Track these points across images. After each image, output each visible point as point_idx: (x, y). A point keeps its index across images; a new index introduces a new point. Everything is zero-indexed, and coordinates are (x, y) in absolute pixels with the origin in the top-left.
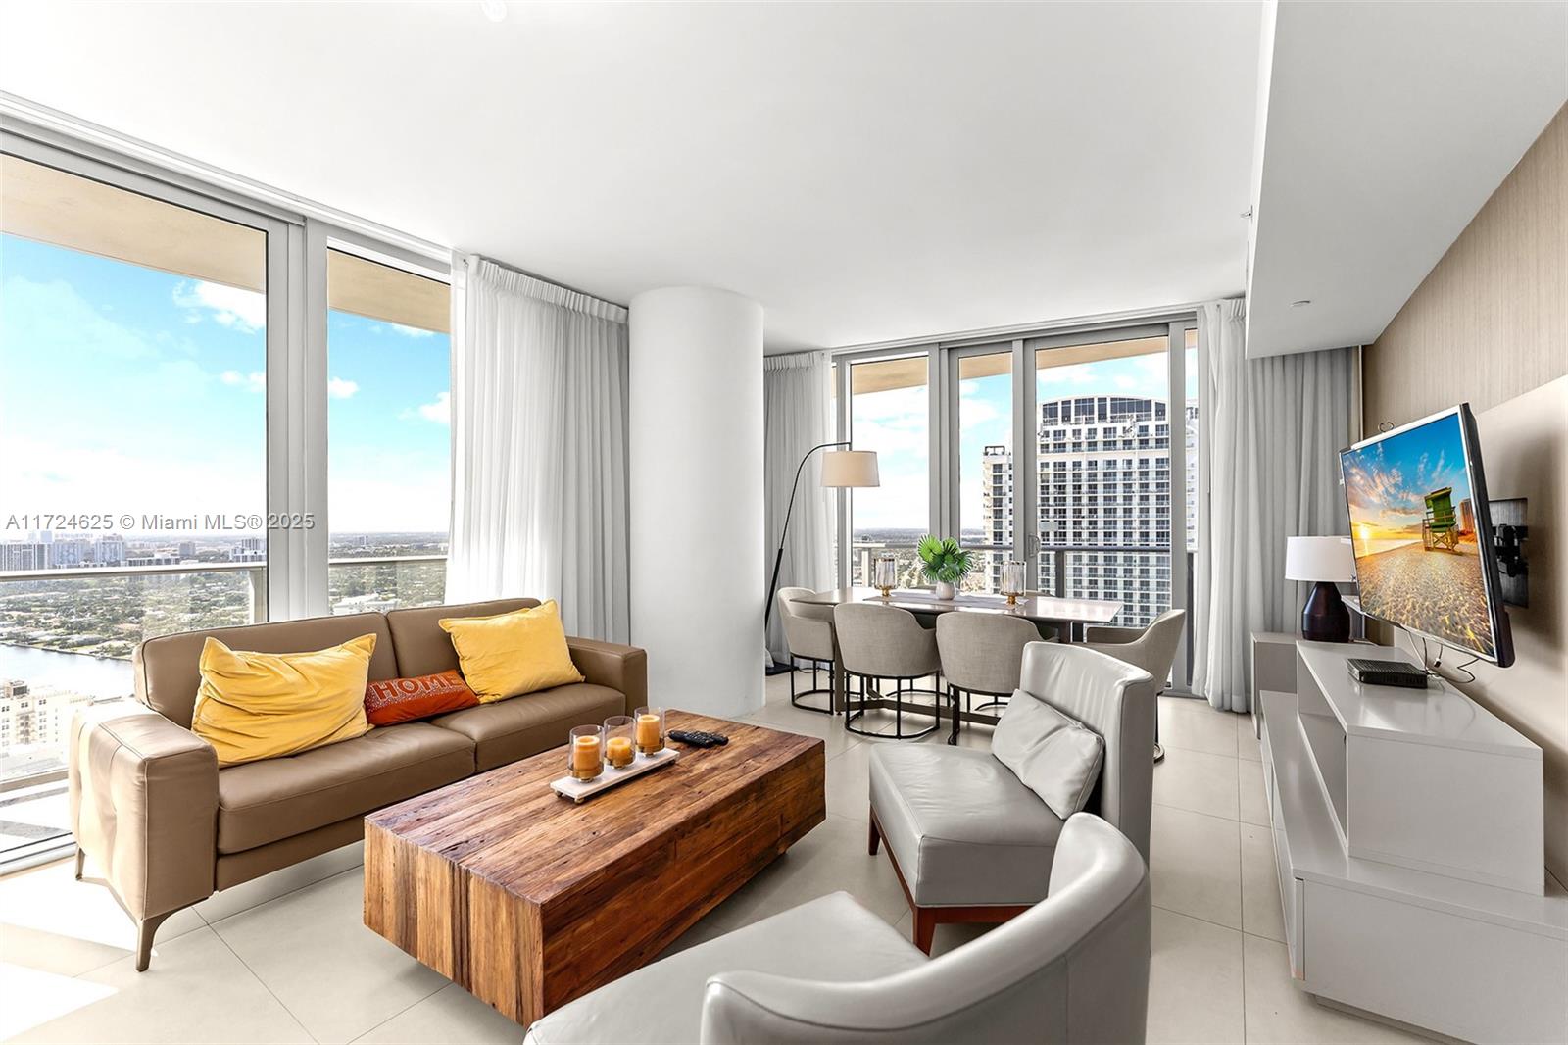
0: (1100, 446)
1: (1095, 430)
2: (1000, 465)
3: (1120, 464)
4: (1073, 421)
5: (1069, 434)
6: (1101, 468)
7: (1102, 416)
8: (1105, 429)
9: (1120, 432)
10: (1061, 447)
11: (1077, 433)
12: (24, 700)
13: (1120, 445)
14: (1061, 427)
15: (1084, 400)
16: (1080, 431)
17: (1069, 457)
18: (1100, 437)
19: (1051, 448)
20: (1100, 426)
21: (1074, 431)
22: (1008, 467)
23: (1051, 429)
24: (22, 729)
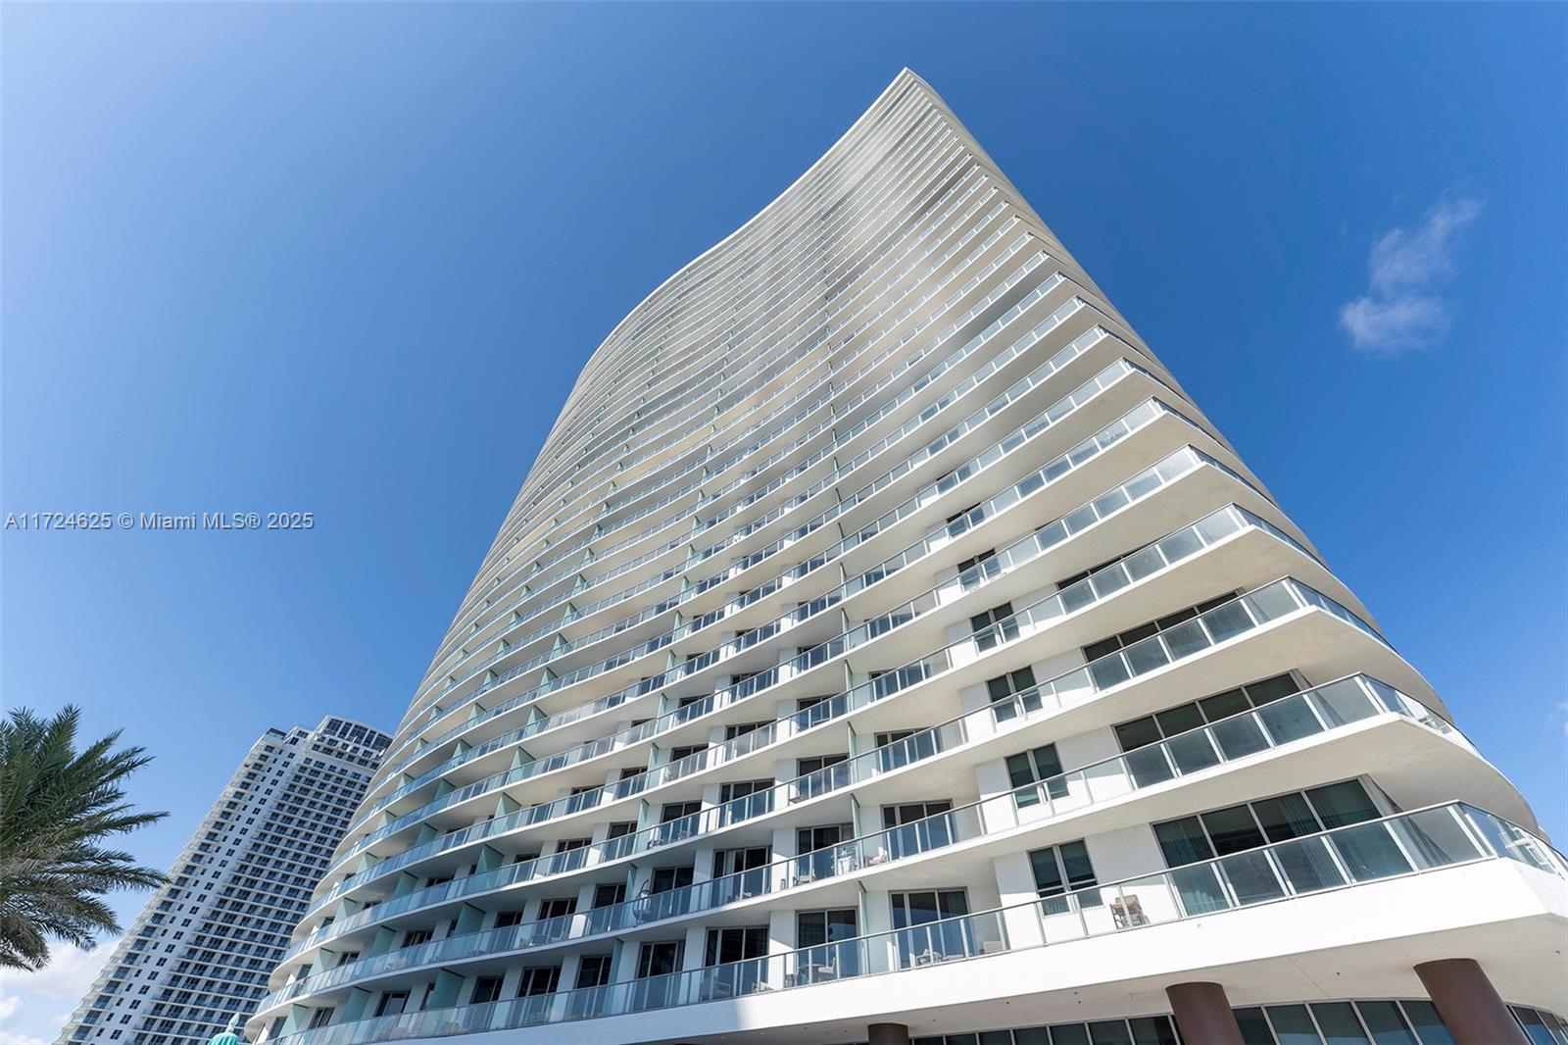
0: (357, 760)
1: (358, 749)
3: (362, 777)
4: (346, 737)
5: (340, 744)
6: (347, 777)
7: (368, 741)
8: (365, 752)
9: (373, 756)
10: (328, 751)
11: (345, 746)
13: (370, 764)
14: (335, 738)
15: (361, 728)
16: (348, 745)
17: (329, 760)
18: (360, 754)
19: (321, 749)
20: (362, 749)
21: (344, 744)
23: (328, 737)
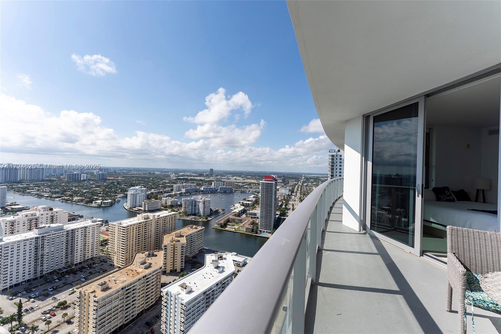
2: (334, 155)
12: (52, 212)
22: (336, 156)
24: (51, 220)
